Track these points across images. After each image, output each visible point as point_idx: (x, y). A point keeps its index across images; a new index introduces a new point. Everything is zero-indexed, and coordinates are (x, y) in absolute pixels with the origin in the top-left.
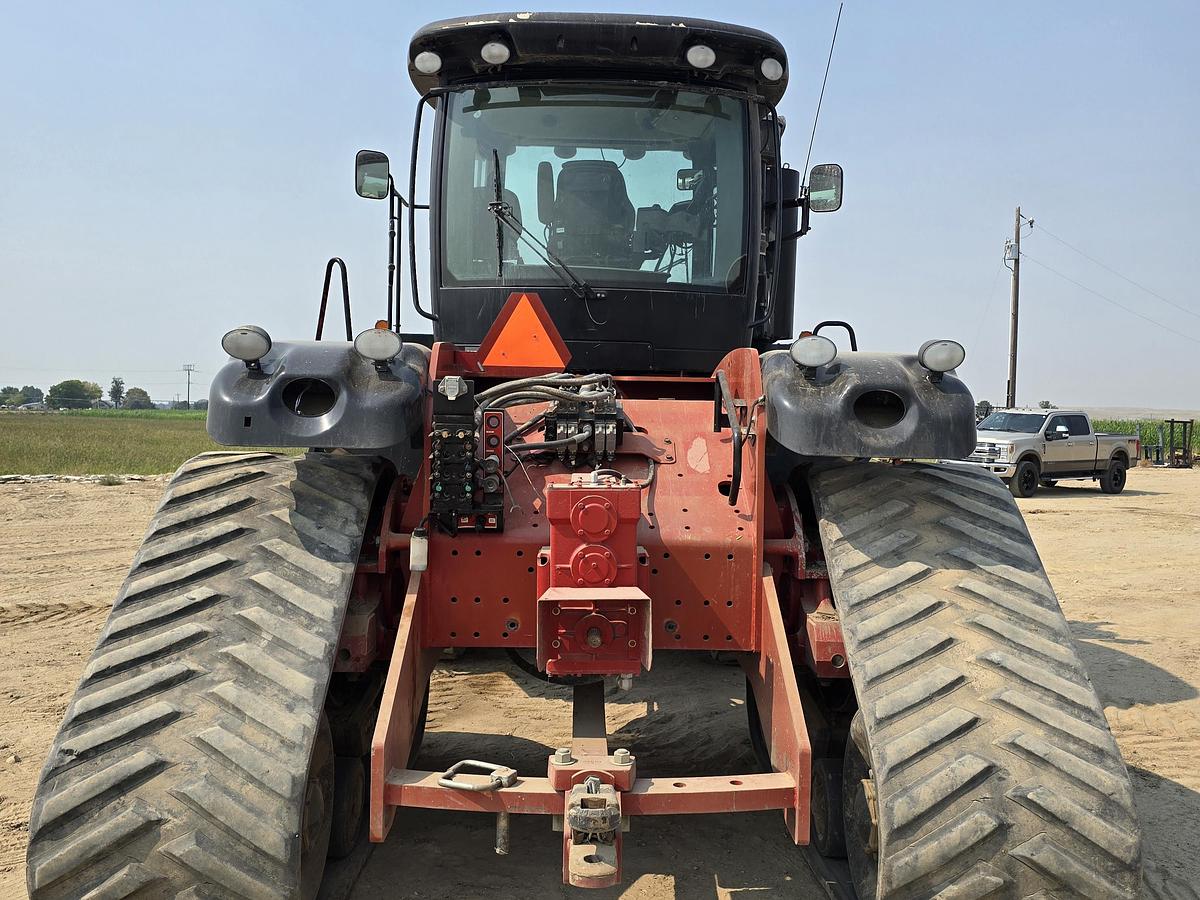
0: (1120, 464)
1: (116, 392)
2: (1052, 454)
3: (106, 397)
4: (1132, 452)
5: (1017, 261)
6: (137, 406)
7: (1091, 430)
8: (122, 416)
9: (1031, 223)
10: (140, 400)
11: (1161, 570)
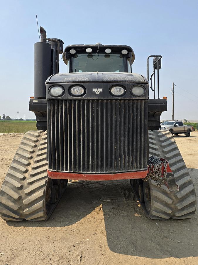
0: (189, 131)
1: (4, 117)
2: (176, 129)
3: (2, 118)
4: (191, 129)
5: (173, 93)
6: (8, 120)
7: (183, 125)
8: (5, 122)
9: (176, 86)
10: (9, 119)
11: (186, 151)
